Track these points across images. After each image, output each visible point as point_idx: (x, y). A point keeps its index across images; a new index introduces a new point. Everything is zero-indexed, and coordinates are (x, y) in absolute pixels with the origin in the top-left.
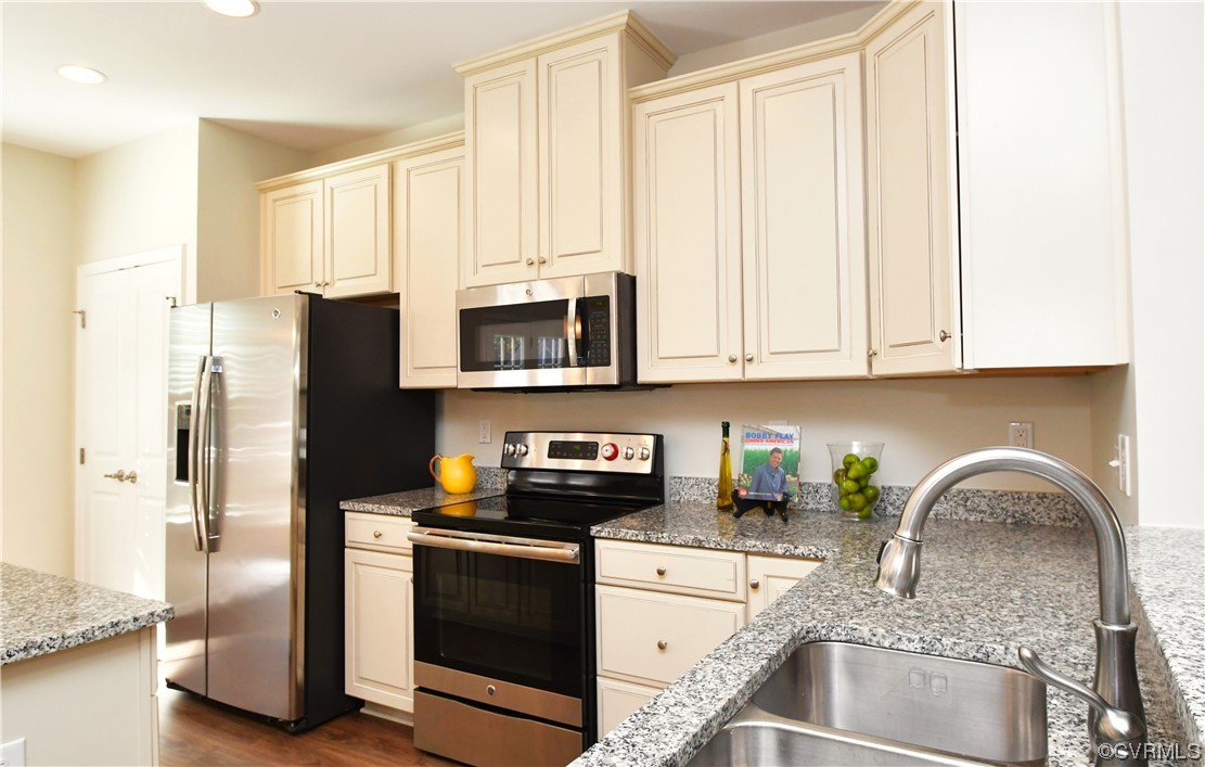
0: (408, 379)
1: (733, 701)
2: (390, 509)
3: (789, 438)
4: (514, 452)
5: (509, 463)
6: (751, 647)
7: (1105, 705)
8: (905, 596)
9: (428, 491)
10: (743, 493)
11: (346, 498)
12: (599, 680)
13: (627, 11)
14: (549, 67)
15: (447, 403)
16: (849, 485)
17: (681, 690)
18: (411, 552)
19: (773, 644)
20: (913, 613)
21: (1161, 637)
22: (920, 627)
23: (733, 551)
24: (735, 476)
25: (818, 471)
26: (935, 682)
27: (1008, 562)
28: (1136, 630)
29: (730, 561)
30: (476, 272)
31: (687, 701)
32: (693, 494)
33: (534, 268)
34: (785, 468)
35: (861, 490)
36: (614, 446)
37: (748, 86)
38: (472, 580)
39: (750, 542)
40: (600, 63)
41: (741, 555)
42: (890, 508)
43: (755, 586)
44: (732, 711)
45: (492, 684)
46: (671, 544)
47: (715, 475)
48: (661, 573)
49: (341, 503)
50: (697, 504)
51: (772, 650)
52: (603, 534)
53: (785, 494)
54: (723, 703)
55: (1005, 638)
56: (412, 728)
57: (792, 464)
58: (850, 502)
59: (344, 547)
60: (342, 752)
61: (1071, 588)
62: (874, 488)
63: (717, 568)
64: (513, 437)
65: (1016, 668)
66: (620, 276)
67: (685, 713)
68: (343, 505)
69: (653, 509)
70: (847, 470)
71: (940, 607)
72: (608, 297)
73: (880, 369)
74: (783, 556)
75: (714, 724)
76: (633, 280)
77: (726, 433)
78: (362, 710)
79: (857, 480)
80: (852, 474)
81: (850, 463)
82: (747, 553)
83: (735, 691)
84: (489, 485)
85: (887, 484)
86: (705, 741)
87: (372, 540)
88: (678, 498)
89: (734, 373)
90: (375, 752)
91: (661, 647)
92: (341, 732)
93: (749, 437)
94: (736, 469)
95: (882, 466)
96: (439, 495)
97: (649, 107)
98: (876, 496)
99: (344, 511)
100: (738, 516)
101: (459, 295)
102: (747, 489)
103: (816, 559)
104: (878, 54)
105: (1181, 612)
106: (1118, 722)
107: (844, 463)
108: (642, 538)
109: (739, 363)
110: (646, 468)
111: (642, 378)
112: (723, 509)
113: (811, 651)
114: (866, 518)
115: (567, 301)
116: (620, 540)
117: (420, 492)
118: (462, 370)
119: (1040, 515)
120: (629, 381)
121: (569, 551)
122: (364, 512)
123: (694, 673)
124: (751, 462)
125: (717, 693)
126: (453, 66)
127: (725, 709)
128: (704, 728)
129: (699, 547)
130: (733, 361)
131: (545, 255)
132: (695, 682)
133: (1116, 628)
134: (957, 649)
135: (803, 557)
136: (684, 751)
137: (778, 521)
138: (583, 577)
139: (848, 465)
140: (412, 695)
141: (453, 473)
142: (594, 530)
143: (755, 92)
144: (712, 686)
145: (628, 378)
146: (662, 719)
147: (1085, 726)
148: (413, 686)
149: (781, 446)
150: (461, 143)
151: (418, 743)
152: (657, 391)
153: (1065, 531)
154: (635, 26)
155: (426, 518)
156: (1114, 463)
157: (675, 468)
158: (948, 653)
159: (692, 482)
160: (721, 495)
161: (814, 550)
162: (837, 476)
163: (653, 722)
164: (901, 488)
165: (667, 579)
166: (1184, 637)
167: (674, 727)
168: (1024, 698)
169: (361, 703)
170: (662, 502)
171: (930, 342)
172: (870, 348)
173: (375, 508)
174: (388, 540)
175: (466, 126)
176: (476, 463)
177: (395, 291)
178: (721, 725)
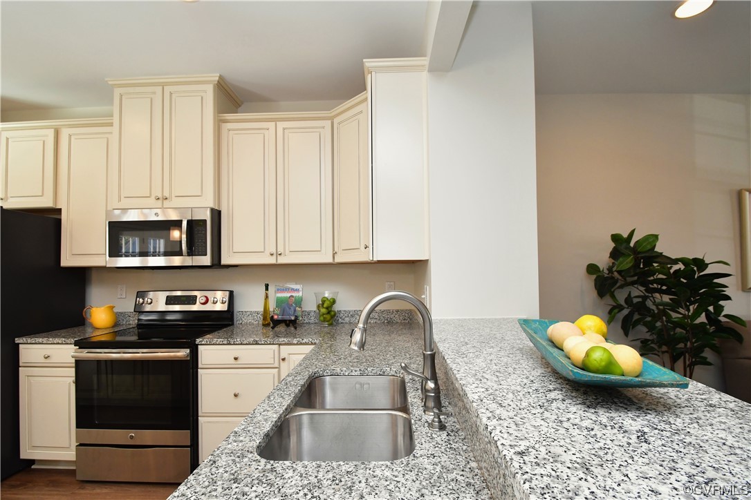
0: (67, 261)
1: (289, 406)
2: (56, 340)
3: (297, 290)
4: (143, 303)
5: (139, 310)
6: (292, 383)
7: (427, 379)
8: (360, 350)
9: (81, 328)
10: (276, 317)
11: (20, 336)
12: (200, 419)
13: (218, 75)
14: (171, 94)
15: (94, 275)
16: (323, 310)
17: (264, 405)
18: (74, 365)
19: (302, 380)
20: (355, 360)
21: (443, 353)
22: (359, 365)
23: (273, 344)
24: (271, 309)
25: (311, 305)
26: (365, 386)
27: (387, 337)
28: (435, 353)
29: (271, 349)
30: (120, 200)
31: (269, 409)
32: (250, 320)
33: (160, 201)
34: (296, 304)
35: (329, 313)
36: (206, 297)
37: (281, 125)
38: (110, 376)
39: (281, 339)
40: (202, 98)
41: (277, 346)
42: (340, 320)
43: (283, 359)
44: (289, 410)
45: (132, 433)
46: (241, 344)
47: (261, 309)
48: (236, 359)
49: (16, 339)
50: (251, 324)
51: (302, 382)
52: (203, 342)
53: (296, 316)
54: (285, 407)
55: (390, 365)
56: (74, 470)
57: (299, 302)
58: (324, 318)
59: (19, 366)
60: (21, 494)
61: (409, 344)
62: (334, 311)
63: (265, 353)
64: (141, 294)
65: (394, 376)
66: (213, 210)
67: (269, 414)
68: (17, 340)
69: (228, 328)
70: (323, 304)
71: (365, 357)
72: (206, 220)
73: (338, 259)
74: (297, 344)
75: (283, 416)
76: (219, 212)
77: (267, 289)
78: (33, 467)
79: (327, 308)
80: (325, 305)
81: (324, 301)
82: (280, 345)
83: (289, 401)
84: (124, 322)
85: (339, 309)
86: (279, 424)
87: (44, 360)
88: (241, 322)
89: (272, 261)
90: (47, 489)
91: (236, 395)
92: (19, 483)
93: (278, 290)
94: (272, 306)
95: (337, 302)
96: (89, 330)
97: (229, 126)
98: (335, 315)
99: (18, 344)
100: (273, 328)
101: (108, 213)
102: (278, 315)
103: (312, 344)
104: (339, 123)
105: (448, 345)
106: (431, 385)
107: (322, 301)
108: (226, 342)
109: (275, 256)
110: (224, 307)
111: (224, 262)
112: (265, 325)
113: (317, 381)
114: (331, 325)
115: (181, 221)
116: (213, 344)
117: (76, 329)
118: (110, 256)
119: (397, 319)
120: (217, 264)
121: (182, 353)
122: (36, 344)
123: (269, 397)
124: (280, 302)
125: (282, 403)
126: (106, 79)
127: (286, 409)
128: (279, 418)
129: (256, 344)
130: (272, 255)
131: (166, 194)
132: (271, 401)
133: (429, 353)
134: (373, 372)
135: (306, 344)
136: (272, 429)
137: (293, 329)
138: (191, 366)
139: (323, 302)
140: (75, 450)
141: (100, 316)
142: (198, 341)
143: (284, 129)
144: (279, 401)
145: (216, 262)
146: (260, 418)
147: (420, 391)
148: (74, 444)
149: (294, 294)
150: (111, 125)
151: (79, 477)
152: (230, 268)
153: (405, 324)
154: (223, 84)
155: (82, 344)
156: (423, 296)
157: (240, 307)
158: (370, 374)
159: (248, 314)
160: (265, 319)
161: (311, 340)
162: (318, 307)
163: (255, 420)
164: (345, 311)
165: (239, 362)
166: (450, 352)
167: (266, 420)
168: (397, 387)
169: (33, 462)
170: (233, 324)
171: (359, 249)
172: (334, 250)
173: (45, 340)
174: (55, 359)
175: (114, 116)
176: (116, 310)
177: (58, 207)
178: (285, 416)
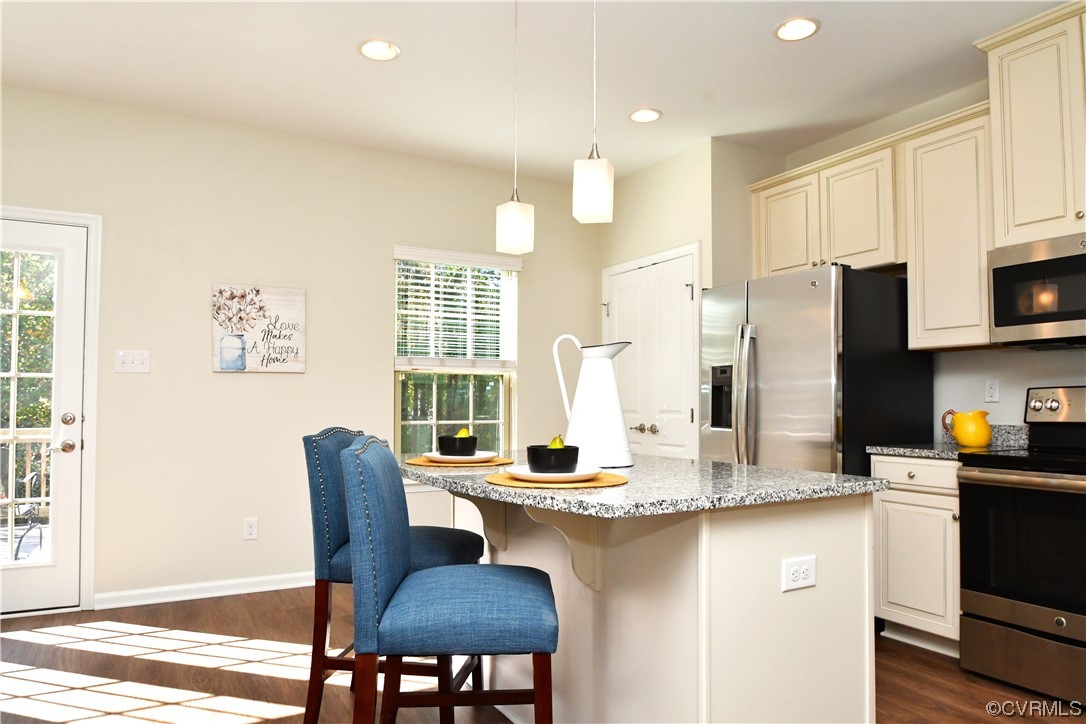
4: (1041, 407)
5: (1035, 417)
11: (873, 444)
18: (957, 492)
30: (1007, 232)
45: (1061, 616)
49: (867, 447)
64: (1038, 393)
68: (869, 450)
78: (882, 634)
84: (999, 443)
87: (906, 480)
99: (870, 455)
101: (992, 255)
118: (996, 326)
122: (895, 455)
126: (974, 44)
140: (958, 620)
141: (968, 429)
148: (958, 612)
173: (908, 451)
174: (925, 480)
175: (991, 96)
176: (989, 420)
177: (903, 262)
